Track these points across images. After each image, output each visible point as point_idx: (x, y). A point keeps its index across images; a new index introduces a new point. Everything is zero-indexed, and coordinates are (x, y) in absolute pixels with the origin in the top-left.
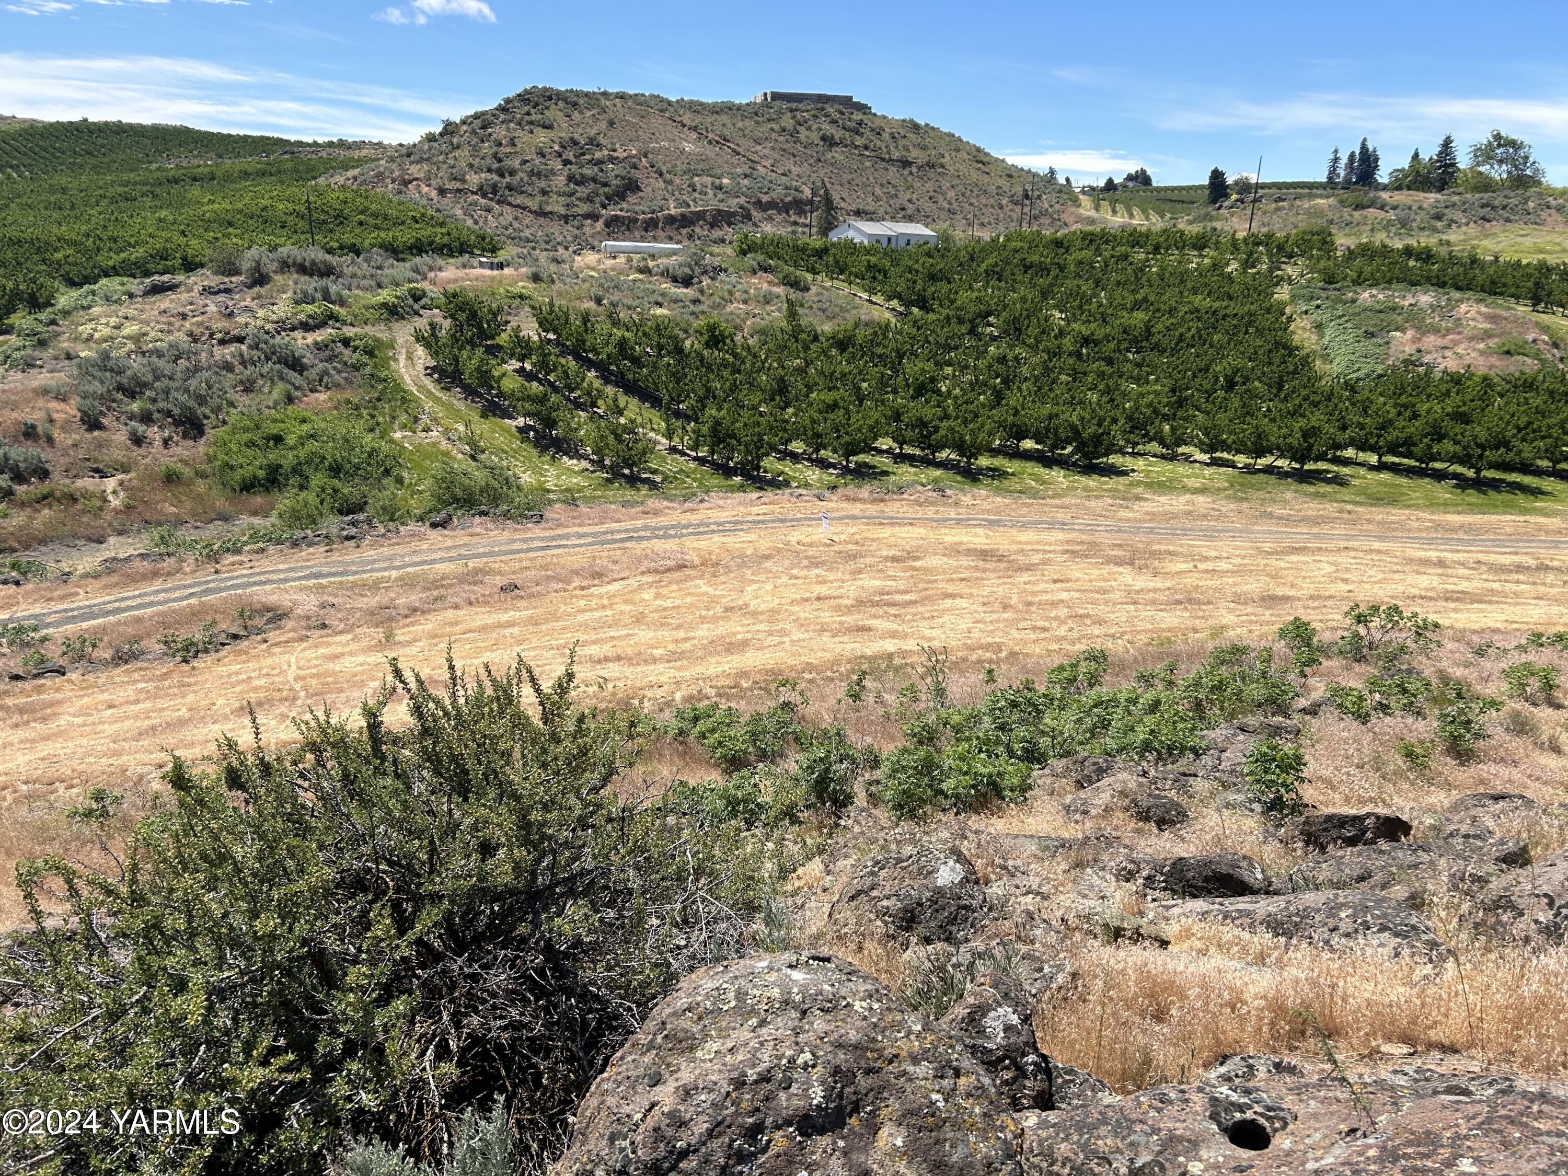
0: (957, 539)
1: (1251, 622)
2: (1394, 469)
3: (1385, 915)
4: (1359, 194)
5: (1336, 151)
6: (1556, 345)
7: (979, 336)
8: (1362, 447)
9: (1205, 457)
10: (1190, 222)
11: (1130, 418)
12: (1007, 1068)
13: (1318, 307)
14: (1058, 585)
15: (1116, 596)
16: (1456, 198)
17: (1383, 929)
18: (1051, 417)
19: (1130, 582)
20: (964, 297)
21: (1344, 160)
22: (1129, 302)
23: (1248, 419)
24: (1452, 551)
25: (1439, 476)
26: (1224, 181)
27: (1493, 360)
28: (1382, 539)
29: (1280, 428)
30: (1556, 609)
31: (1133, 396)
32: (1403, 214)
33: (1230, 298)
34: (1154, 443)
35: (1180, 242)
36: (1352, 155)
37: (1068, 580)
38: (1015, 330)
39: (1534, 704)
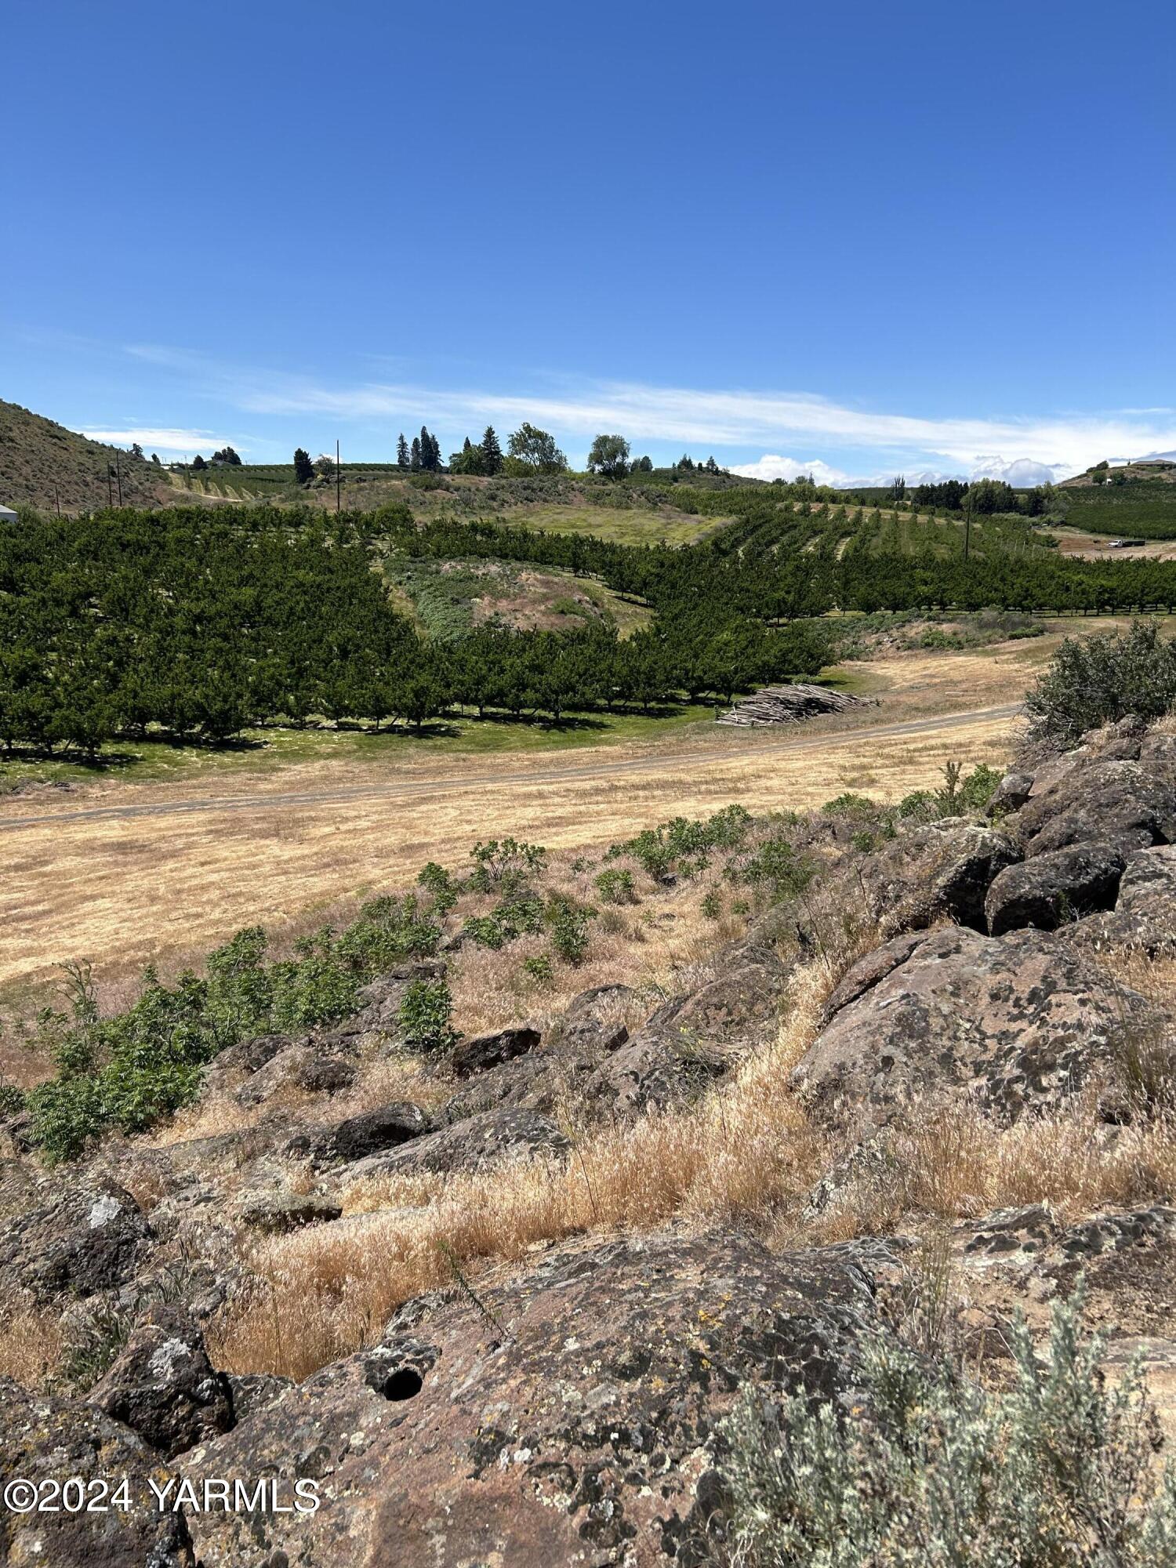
0: (88, 835)
1: (395, 873)
2: (493, 718)
3: (519, 1126)
4: (427, 476)
5: (402, 438)
6: (595, 604)
7: (82, 619)
8: (465, 701)
9: (332, 723)
10: (283, 501)
11: (254, 692)
12: (182, 1403)
13: (409, 578)
14: (206, 868)
15: (266, 869)
16: (504, 482)
17: (519, 1138)
18: (174, 697)
19: (277, 852)
20: (58, 578)
21: (410, 446)
22: (235, 579)
23: (365, 684)
24: (548, 784)
25: (529, 720)
26: (308, 462)
27: (553, 619)
28: (493, 780)
29: (394, 690)
30: (627, 821)
31: (255, 669)
32: (465, 495)
33: (331, 572)
34: (282, 715)
35: (277, 519)
36: (416, 440)
37: (217, 861)
38: (121, 609)
39: (621, 903)
